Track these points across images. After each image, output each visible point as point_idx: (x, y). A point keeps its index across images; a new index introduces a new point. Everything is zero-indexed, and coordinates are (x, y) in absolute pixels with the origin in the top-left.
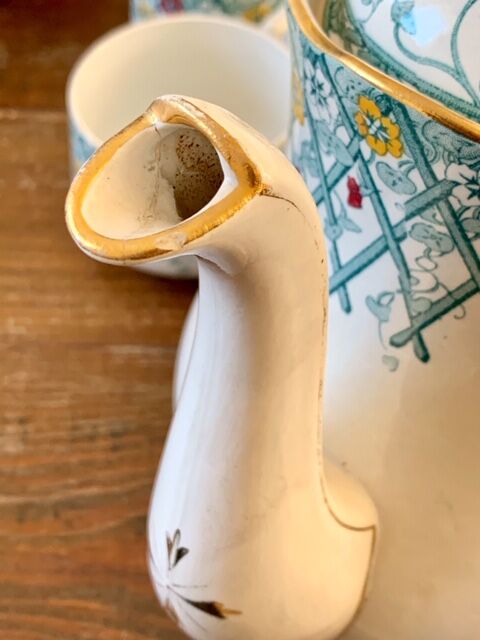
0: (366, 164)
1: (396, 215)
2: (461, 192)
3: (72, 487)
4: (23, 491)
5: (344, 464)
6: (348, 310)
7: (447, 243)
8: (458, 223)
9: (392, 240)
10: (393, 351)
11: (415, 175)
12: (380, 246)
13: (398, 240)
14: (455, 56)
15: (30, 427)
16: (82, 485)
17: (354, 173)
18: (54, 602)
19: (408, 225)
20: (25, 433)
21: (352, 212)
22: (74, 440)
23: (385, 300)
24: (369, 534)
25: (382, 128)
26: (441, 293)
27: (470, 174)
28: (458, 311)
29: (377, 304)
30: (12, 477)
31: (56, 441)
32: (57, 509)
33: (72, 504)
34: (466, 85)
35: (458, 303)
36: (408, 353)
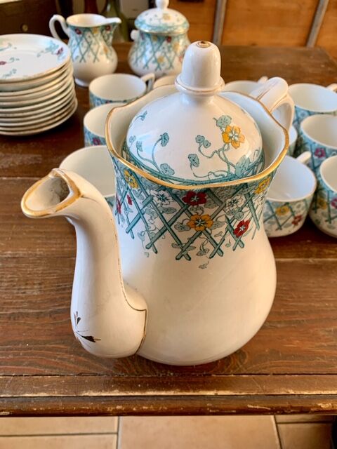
0: (130, 190)
1: (141, 207)
2: (155, 199)
3: (56, 306)
4: (39, 308)
5: (136, 289)
6: (133, 238)
7: (155, 215)
8: (157, 208)
9: (141, 215)
10: (147, 250)
11: (142, 194)
12: (138, 216)
13: (143, 214)
14: (153, 158)
15: (43, 286)
16: (59, 306)
17: (128, 194)
18: (48, 345)
19: (144, 209)
20: (41, 288)
21: (130, 206)
22: (58, 290)
23: (142, 234)
24: (144, 312)
25: (131, 179)
26: (157, 231)
27: (157, 193)
28: (162, 236)
29: (140, 235)
30: (35, 303)
31: (52, 290)
32: (51, 314)
33: (56, 312)
34: (156, 167)
35: (162, 234)
36: (151, 251)
